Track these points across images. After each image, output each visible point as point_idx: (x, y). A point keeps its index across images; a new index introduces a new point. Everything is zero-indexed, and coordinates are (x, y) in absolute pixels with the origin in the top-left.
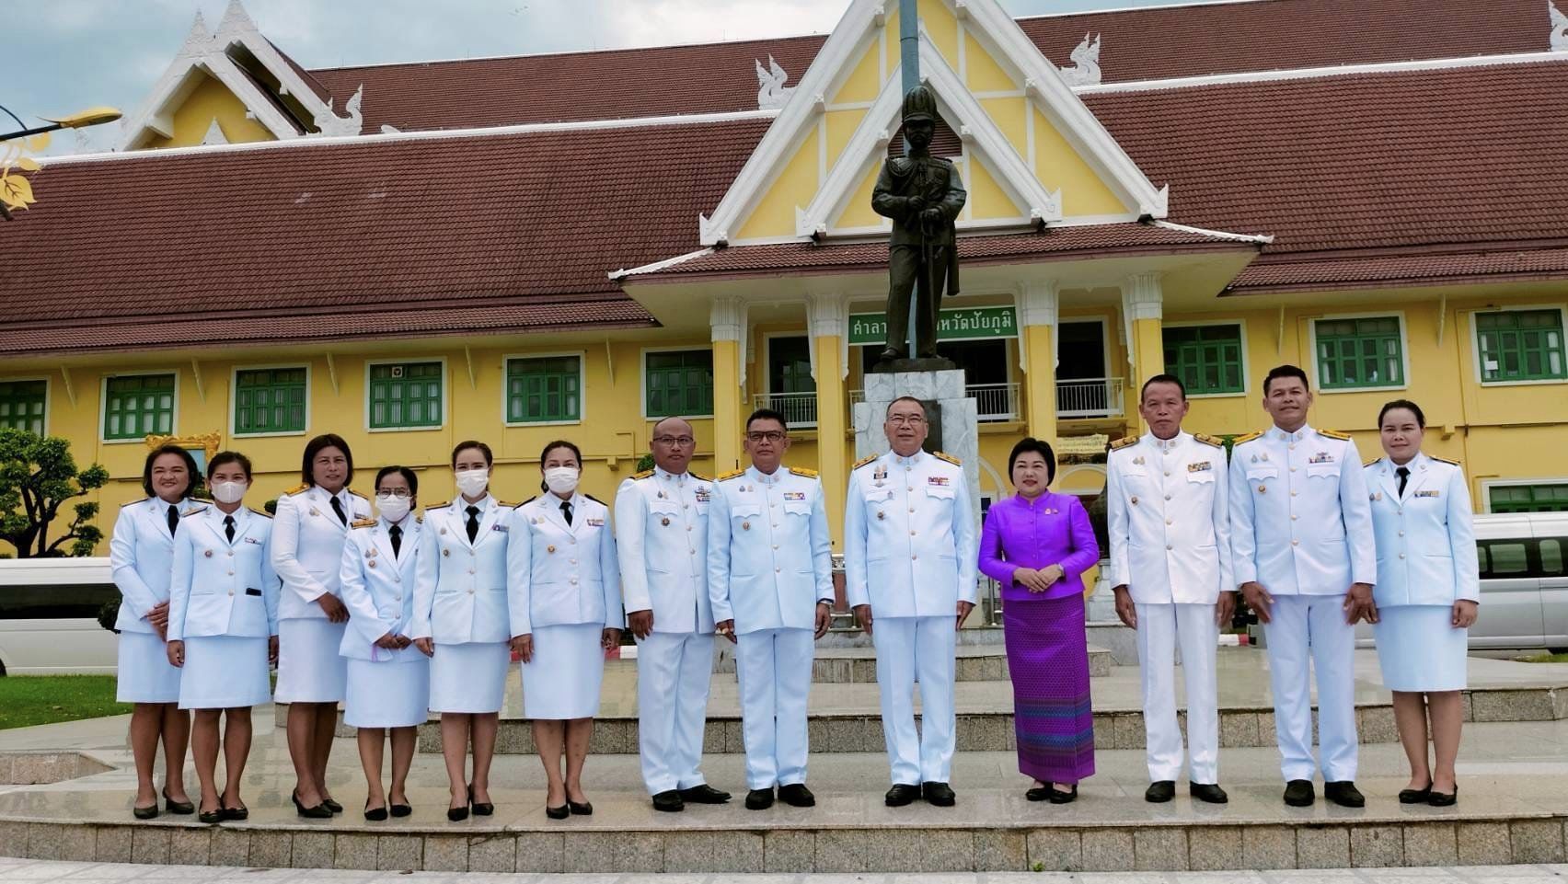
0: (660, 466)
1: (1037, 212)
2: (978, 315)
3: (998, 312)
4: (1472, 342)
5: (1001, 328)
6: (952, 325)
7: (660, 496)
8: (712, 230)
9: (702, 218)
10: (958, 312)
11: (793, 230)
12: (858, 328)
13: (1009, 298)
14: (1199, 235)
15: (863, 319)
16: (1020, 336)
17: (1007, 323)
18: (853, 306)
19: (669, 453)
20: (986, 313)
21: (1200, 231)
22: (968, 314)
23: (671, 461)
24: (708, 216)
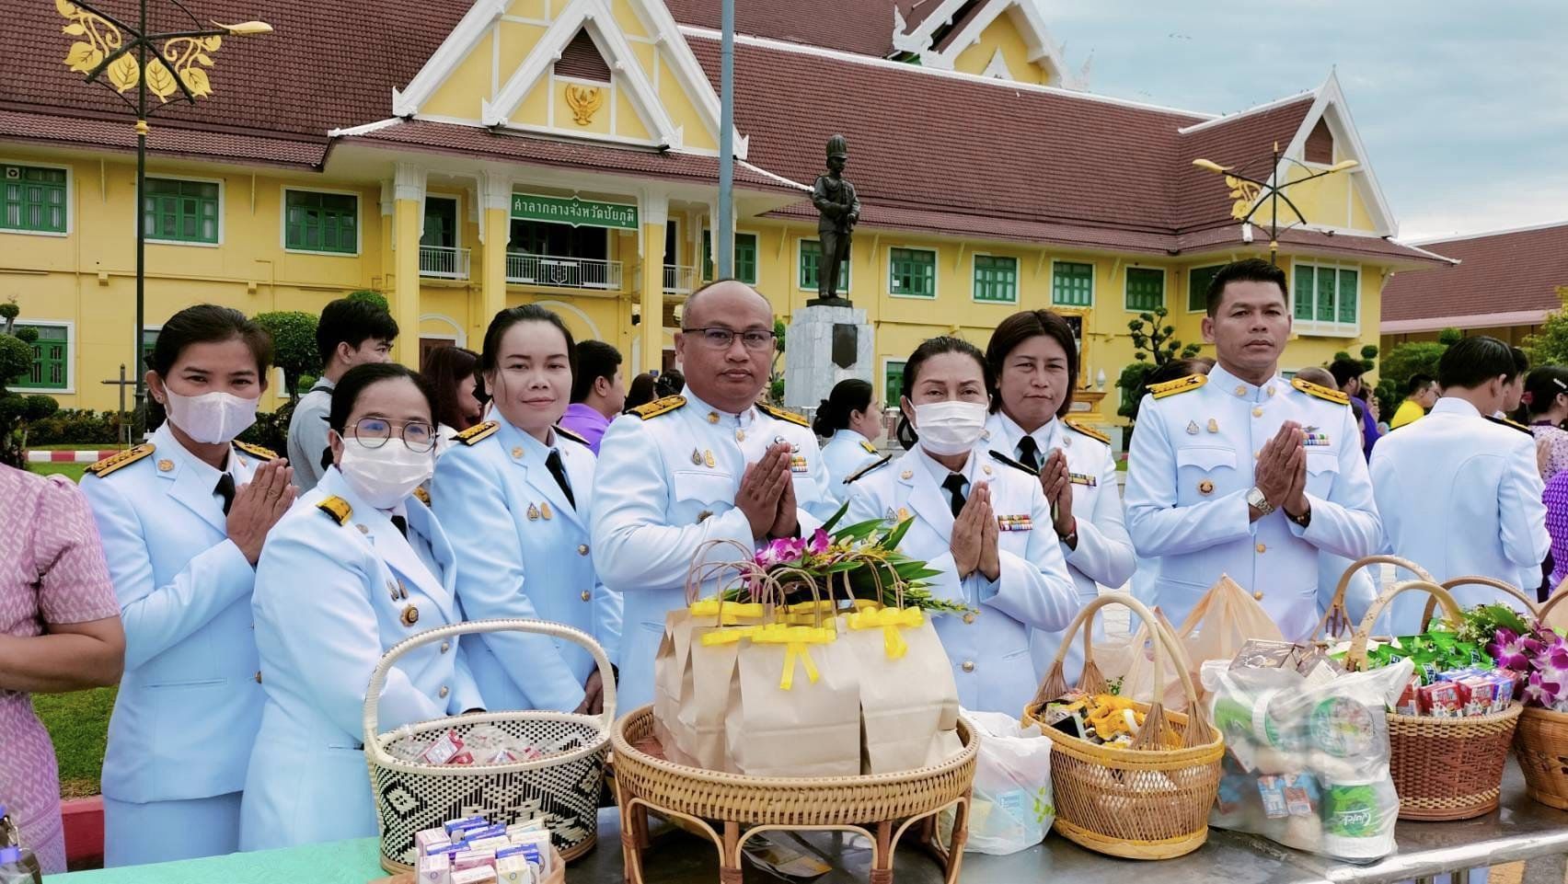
0: (697, 391)
1: (665, 141)
2: (610, 208)
3: (625, 209)
4: (887, 267)
5: (626, 221)
6: (591, 213)
7: (697, 459)
8: (403, 102)
9: (395, 91)
10: (596, 204)
11: (480, 117)
12: (518, 204)
13: (634, 199)
14: (772, 179)
15: (523, 198)
16: (640, 229)
17: (631, 218)
18: (516, 187)
19: (723, 366)
20: (617, 208)
21: (771, 175)
22: (603, 207)
23: (724, 385)
24: (401, 90)
